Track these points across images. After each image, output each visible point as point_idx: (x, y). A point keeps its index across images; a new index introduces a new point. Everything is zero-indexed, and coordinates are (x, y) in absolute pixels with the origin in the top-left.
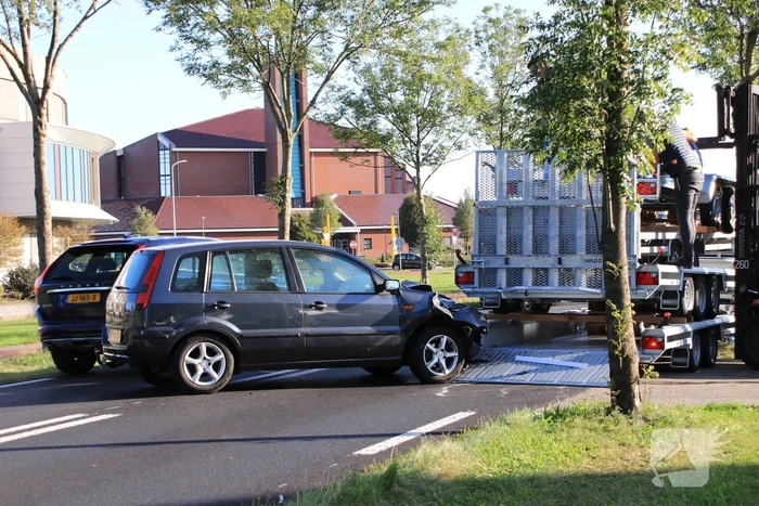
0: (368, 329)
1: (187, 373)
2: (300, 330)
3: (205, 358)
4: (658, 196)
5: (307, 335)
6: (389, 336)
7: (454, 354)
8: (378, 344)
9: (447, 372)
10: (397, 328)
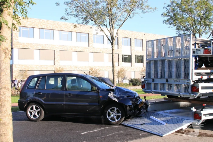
0: (87, 104)
1: (29, 114)
2: (63, 103)
3: (34, 110)
4: (211, 54)
5: (65, 105)
6: (94, 107)
7: (120, 114)
8: (90, 109)
9: (117, 121)
10: (98, 104)
